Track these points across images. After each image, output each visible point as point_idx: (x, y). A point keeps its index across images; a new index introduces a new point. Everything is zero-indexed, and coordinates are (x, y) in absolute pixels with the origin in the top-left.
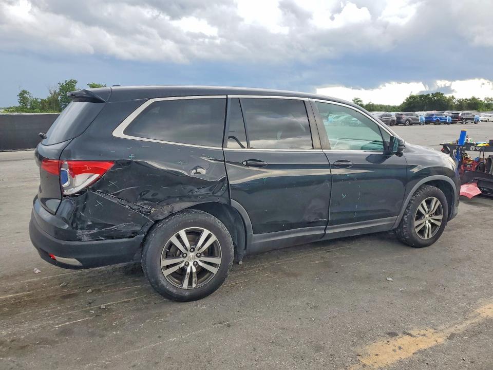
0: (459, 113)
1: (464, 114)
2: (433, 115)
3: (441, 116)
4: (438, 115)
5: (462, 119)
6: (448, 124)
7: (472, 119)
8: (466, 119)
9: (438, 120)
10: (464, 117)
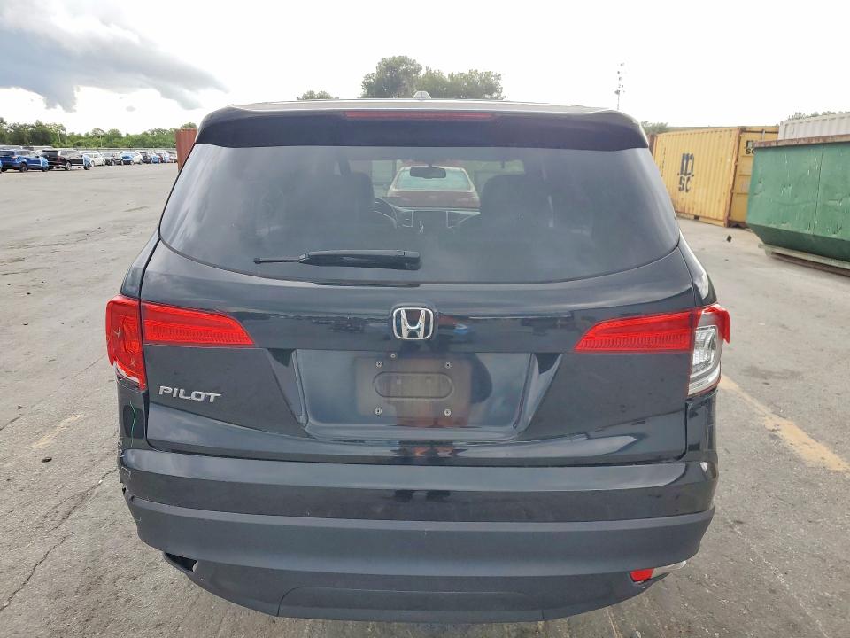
0: (57, 152)
1: (66, 153)
2: (13, 153)
3: (27, 156)
4: (22, 153)
5: (64, 161)
6: (43, 170)
7: (80, 162)
8: (72, 162)
9: (24, 163)
10: (67, 157)
